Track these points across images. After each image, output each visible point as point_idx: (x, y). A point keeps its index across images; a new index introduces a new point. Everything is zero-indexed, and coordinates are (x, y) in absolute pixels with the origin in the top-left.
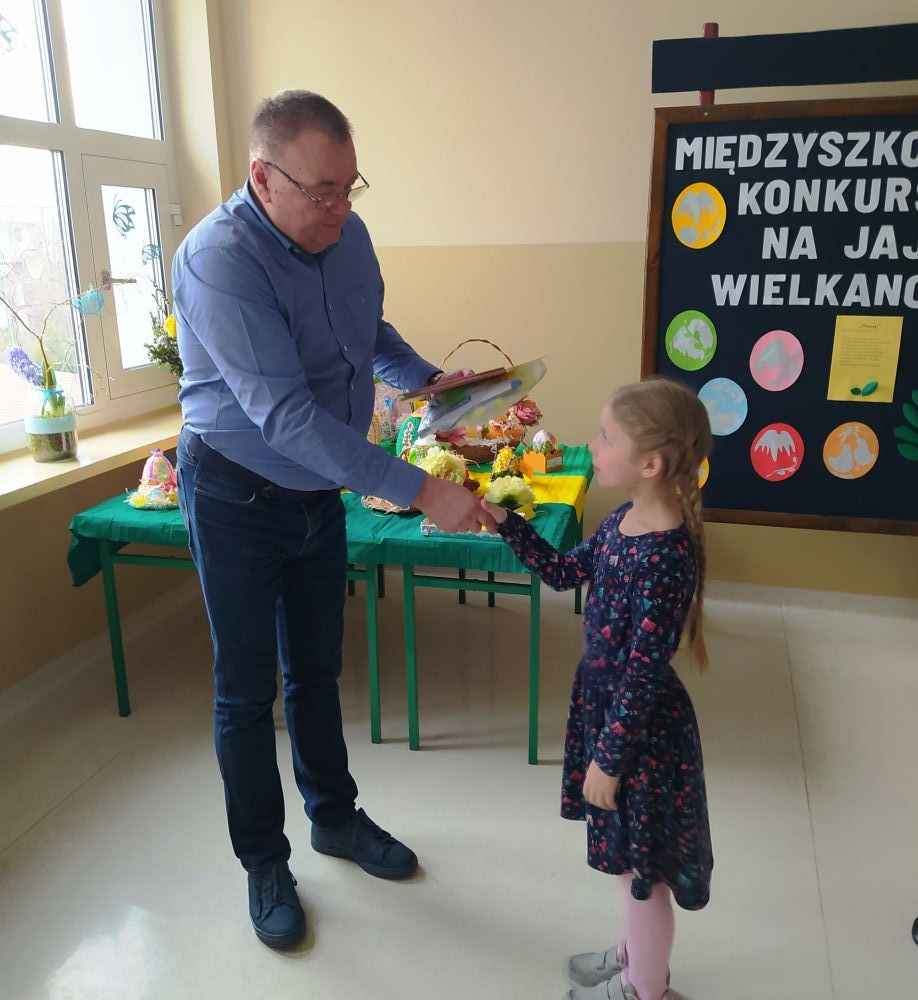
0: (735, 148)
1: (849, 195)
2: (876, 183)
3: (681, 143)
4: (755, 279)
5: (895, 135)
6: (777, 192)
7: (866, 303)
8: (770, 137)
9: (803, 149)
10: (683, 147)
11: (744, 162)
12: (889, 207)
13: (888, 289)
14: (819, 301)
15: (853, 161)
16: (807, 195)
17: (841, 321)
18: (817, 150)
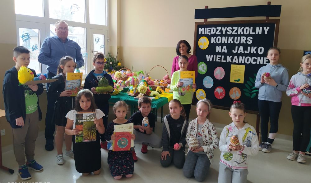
0: (210, 30)
1: (233, 40)
2: (239, 38)
3: (200, 29)
4: (215, 56)
5: (242, 28)
6: (219, 39)
7: (237, 62)
8: (217, 28)
9: (224, 30)
10: (200, 30)
11: (212, 33)
12: (242, 43)
13: (242, 59)
14: (228, 61)
15: (234, 33)
16: (225, 40)
17: (232, 65)
18: (227, 31)
